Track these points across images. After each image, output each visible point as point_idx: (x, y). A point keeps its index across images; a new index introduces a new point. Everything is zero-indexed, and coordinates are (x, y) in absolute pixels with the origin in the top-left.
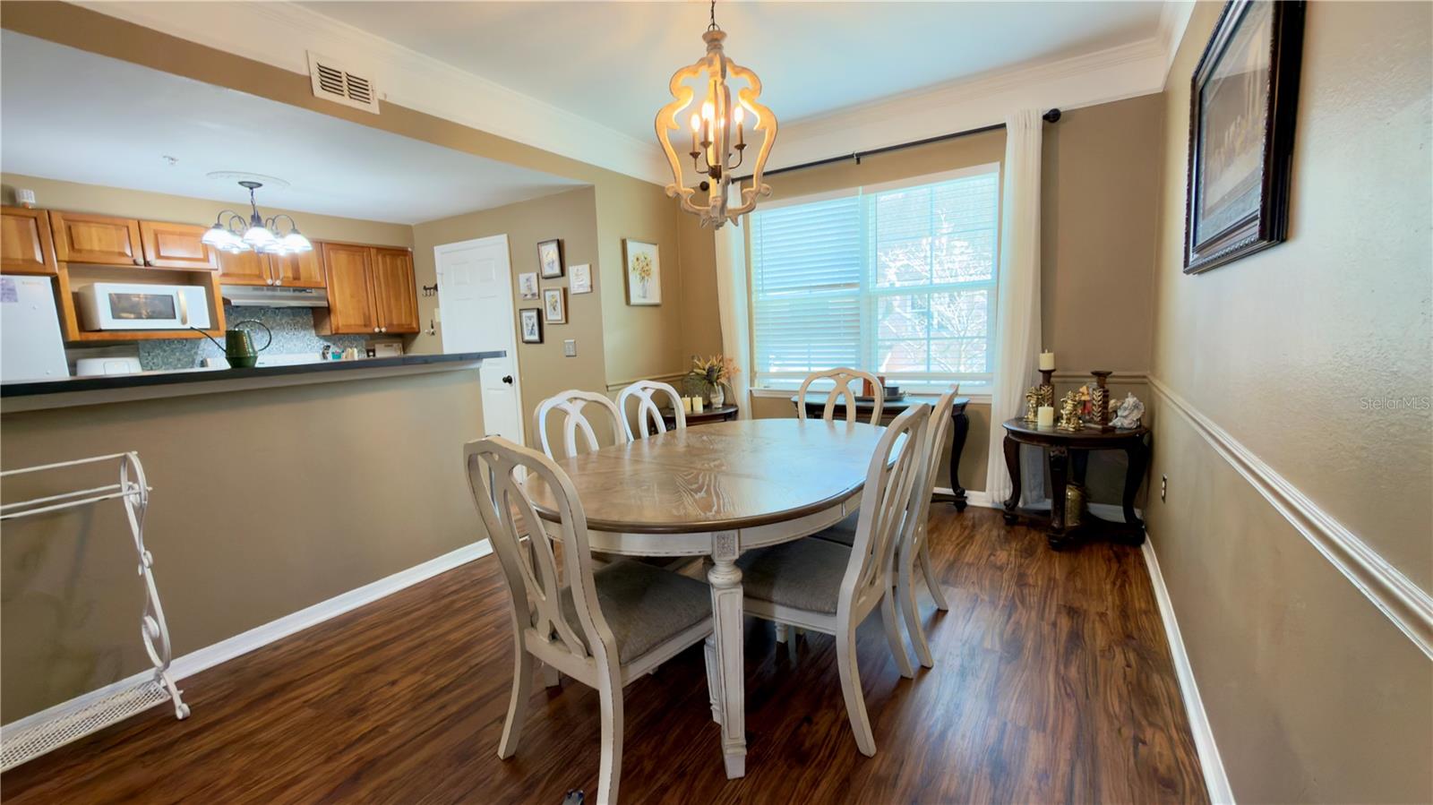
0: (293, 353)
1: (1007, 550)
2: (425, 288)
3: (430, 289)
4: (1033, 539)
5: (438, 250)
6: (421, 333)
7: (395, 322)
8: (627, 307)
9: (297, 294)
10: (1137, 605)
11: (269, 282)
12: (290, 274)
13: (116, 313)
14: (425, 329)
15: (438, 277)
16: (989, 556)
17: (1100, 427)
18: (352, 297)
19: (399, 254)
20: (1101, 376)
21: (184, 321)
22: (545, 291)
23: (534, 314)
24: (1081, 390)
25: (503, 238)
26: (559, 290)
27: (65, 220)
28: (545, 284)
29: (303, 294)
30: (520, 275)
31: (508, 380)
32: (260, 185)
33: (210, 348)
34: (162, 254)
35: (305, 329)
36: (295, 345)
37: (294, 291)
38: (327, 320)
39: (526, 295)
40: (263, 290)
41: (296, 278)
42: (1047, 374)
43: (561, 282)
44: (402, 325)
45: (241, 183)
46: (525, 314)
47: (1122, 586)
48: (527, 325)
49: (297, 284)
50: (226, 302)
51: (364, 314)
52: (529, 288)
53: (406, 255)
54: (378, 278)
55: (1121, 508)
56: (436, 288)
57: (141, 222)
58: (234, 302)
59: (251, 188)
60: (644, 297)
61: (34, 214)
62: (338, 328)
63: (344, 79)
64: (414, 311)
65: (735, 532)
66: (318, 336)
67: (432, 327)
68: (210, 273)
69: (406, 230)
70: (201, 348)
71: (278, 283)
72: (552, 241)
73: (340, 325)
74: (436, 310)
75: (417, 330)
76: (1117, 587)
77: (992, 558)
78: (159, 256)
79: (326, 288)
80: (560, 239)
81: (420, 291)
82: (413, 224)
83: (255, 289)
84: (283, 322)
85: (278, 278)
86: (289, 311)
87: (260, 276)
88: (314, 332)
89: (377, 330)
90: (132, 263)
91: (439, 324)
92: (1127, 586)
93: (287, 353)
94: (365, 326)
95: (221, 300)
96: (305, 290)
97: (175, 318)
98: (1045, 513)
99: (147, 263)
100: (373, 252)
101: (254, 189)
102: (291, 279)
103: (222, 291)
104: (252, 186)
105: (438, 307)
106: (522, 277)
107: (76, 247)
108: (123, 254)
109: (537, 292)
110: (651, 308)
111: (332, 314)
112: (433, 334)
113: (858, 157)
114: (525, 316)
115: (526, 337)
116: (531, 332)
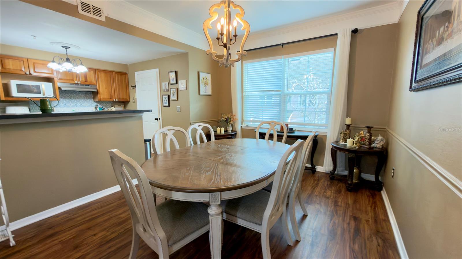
0: (85, 107)
1: (330, 191)
3: (133, 87)
4: (340, 186)
5: (136, 73)
7: (121, 98)
8: (199, 96)
9: (86, 87)
10: (381, 217)
11: (76, 82)
12: (84, 80)
13: (19, 91)
14: (132, 100)
15: (136, 83)
16: (324, 192)
17: (368, 147)
18: (106, 88)
19: (123, 74)
20: (369, 128)
21: (44, 95)
22: (171, 89)
23: (167, 97)
24: (361, 132)
25: (157, 70)
26: (175, 89)
28: (171, 86)
31: (156, 119)
32: (70, 48)
35: (89, 99)
36: (86, 104)
37: (85, 85)
38: (97, 96)
39: (164, 90)
40: (74, 85)
41: (86, 81)
42: (348, 126)
43: (176, 86)
44: (124, 99)
45: (62, 47)
46: (164, 97)
47: (375, 208)
48: (165, 100)
49: (86, 83)
50: (60, 88)
51: (110, 95)
52: (166, 87)
53: (125, 75)
54: (115, 82)
55: (374, 176)
56: (135, 86)
57: (28, 60)
58: (63, 89)
59: (66, 49)
60: (205, 92)
62: (100, 99)
63: (91, 7)
64: (128, 94)
65: (219, 193)
66: (94, 101)
67: (134, 100)
68: (54, 79)
69: (126, 66)
71: (79, 83)
72: (173, 71)
73: (101, 98)
75: (129, 101)
76: (372, 208)
77: (325, 193)
78: (35, 72)
79: (97, 85)
80: (176, 71)
81: (130, 87)
82: (128, 64)
83: (71, 85)
84: (82, 96)
85: (79, 81)
86: (84, 92)
87: (73, 80)
88: (93, 100)
89: (114, 100)
90: (25, 74)
91: (136, 98)
92: (376, 208)
93: (83, 107)
94: (110, 98)
95: (58, 87)
96: (89, 86)
97: (40, 93)
98: (345, 176)
99: (30, 74)
100: (114, 73)
101: (67, 49)
102: (84, 82)
103: (58, 84)
104: (67, 48)
105: (136, 93)
106: (163, 84)
107: (4, 67)
108: (21, 70)
109: (168, 89)
110: (208, 96)
111: (98, 94)
112: (134, 102)
113: (283, 45)
116: (166, 103)
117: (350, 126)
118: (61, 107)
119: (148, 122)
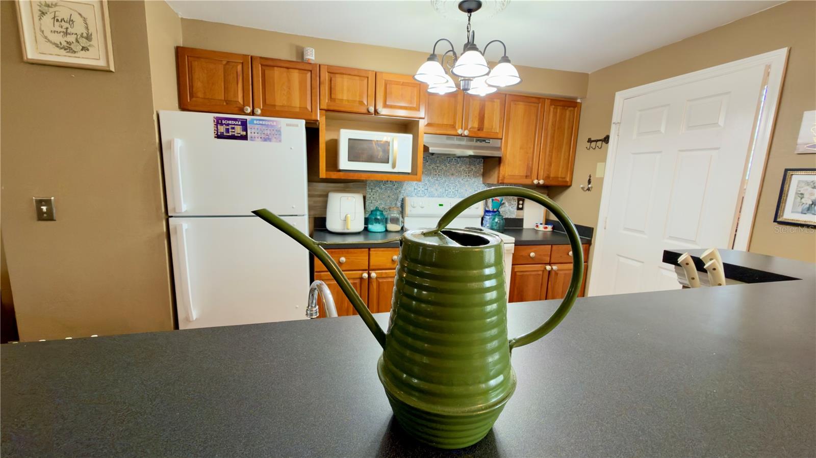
2: (590, 141)
3: (597, 141)
5: (621, 95)
6: (571, 188)
7: (552, 175)
9: (479, 144)
11: (460, 131)
12: (476, 125)
14: (579, 181)
15: (613, 127)
18: (521, 148)
19: (568, 105)
21: (394, 166)
27: (328, 72)
29: (483, 144)
32: (478, 8)
33: (410, 189)
34: (387, 103)
35: (475, 176)
36: (466, 190)
37: (477, 141)
38: (497, 168)
40: (453, 139)
41: (480, 129)
44: (558, 178)
45: (461, 6)
46: (800, 178)
49: (481, 134)
50: (426, 149)
51: (528, 165)
53: (575, 107)
54: (546, 129)
56: (606, 140)
57: (377, 74)
58: (431, 150)
59: (470, 11)
61: (310, 68)
62: (504, 178)
64: (570, 166)
66: (484, 183)
67: (589, 182)
68: (418, 122)
69: (582, 78)
70: (404, 188)
71: (466, 133)
73: (506, 175)
74: (600, 165)
75: (569, 184)
78: (385, 106)
79: (502, 139)
81: (582, 144)
82: (589, 73)
83: (447, 139)
84: (462, 169)
85: (466, 128)
86: (468, 160)
87: (454, 126)
88: (481, 179)
89: (536, 182)
90: (366, 111)
91: (601, 180)
94: (527, 177)
95: (423, 146)
96: (484, 141)
97: (388, 162)
99: (376, 112)
100: (547, 102)
102: (476, 130)
103: (424, 139)
105: (604, 160)
107: (333, 96)
108: (361, 103)
111: (502, 165)
112: (588, 189)
114: (799, 182)
115: (788, 214)
116: (809, 209)
118: (418, 196)
119: (643, 262)
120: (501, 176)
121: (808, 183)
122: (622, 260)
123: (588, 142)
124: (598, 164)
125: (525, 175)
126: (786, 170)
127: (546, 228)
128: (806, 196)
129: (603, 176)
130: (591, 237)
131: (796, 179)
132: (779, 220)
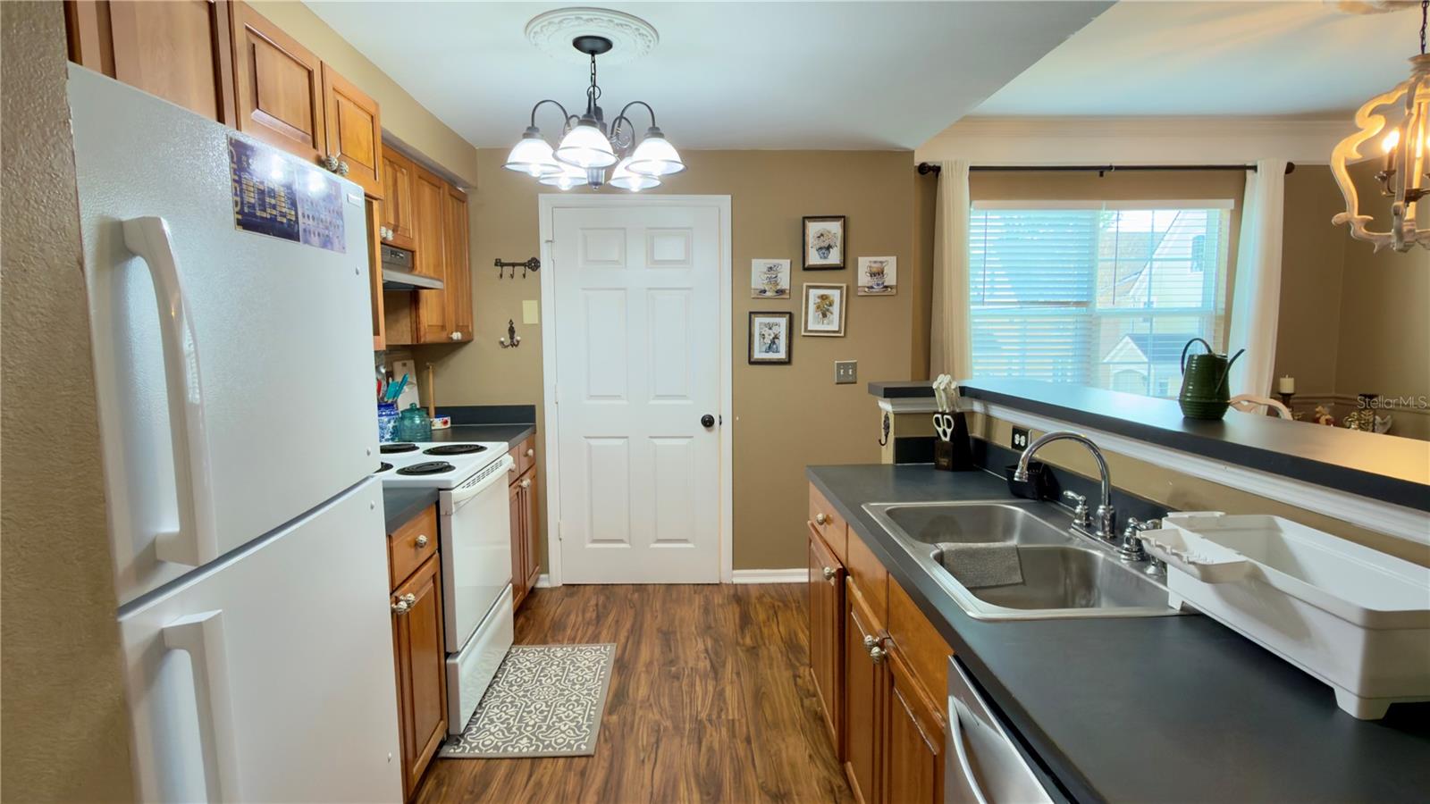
2: (499, 263)
3: (514, 265)
5: (547, 202)
6: (472, 343)
7: (460, 322)
11: (383, 231)
15: (543, 246)
18: (434, 271)
19: (460, 196)
20: (1368, 398)
22: (807, 288)
23: (783, 321)
25: (721, 200)
26: (840, 288)
28: (807, 278)
30: (754, 261)
31: (708, 422)
39: (765, 291)
42: (1287, 397)
43: (840, 279)
45: (578, 41)
46: (760, 320)
48: (763, 336)
49: (398, 240)
51: (443, 306)
52: (773, 280)
53: (463, 201)
56: (534, 264)
59: (593, 53)
62: (425, 331)
64: (469, 304)
67: (512, 331)
71: (390, 235)
72: (831, 217)
73: (426, 324)
74: (529, 304)
75: (471, 337)
79: (415, 252)
80: (848, 214)
81: (485, 268)
82: (477, 148)
89: (455, 337)
91: (537, 329)
100: (446, 189)
106: (759, 266)
109: (788, 288)
111: (421, 304)
112: (514, 344)
113: (1102, 170)
114: (761, 324)
115: (758, 355)
116: (770, 347)
117: (1292, 397)
119: (626, 437)
120: (422, 329)
121: (766, 325)
122: (593, 442)
123: (496, 265)
124: (524, 302)
125: (441, 324)
126: (751, 313)
127: (446, 423)
128: (766, 336)
129: (537, 322)
130: (534, 421)
131: (758, 321)
132: (752, 360)
